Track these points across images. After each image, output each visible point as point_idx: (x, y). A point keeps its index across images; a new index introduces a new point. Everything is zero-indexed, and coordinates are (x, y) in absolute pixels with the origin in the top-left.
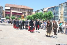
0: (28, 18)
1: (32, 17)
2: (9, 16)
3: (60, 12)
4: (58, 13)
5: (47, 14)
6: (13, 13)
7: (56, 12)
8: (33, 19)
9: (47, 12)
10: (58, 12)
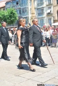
3: (29, 9)
4: (26, 11)
5: (6, 14)
7: (23, 9)
9: (4, 10)
10: (27, 9)
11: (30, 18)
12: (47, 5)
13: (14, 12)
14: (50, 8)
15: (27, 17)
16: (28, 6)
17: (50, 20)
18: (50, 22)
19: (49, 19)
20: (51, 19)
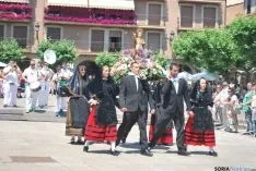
0: (189, 57)
1: (232, 46)
2: (23, 36)
6: (53, 11)
8: (239, 64)
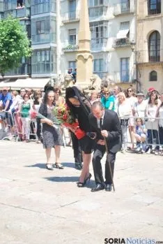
11: (60, 52)
12: (117, 16)
13: (18, 32)
14: (126, 24)
15: (50, 49)
16: (55, 15)
17: (124, 61)
18: (124, 67)
19: (122, 59)
20: (127, 59)
